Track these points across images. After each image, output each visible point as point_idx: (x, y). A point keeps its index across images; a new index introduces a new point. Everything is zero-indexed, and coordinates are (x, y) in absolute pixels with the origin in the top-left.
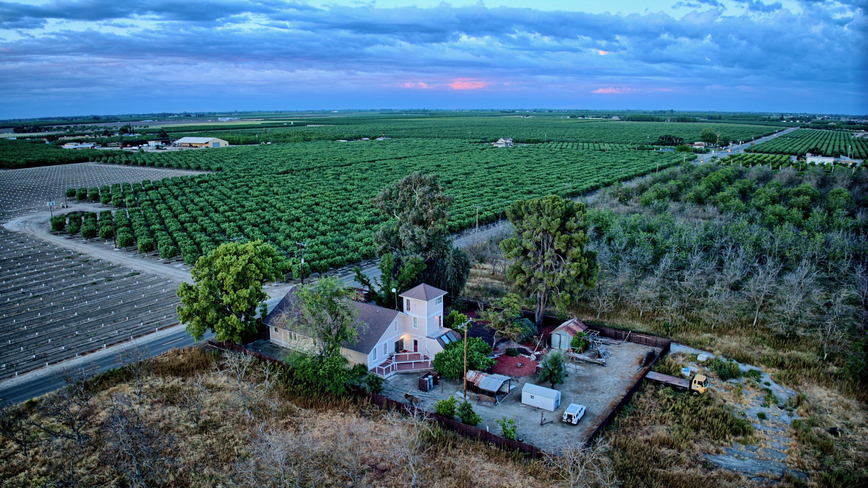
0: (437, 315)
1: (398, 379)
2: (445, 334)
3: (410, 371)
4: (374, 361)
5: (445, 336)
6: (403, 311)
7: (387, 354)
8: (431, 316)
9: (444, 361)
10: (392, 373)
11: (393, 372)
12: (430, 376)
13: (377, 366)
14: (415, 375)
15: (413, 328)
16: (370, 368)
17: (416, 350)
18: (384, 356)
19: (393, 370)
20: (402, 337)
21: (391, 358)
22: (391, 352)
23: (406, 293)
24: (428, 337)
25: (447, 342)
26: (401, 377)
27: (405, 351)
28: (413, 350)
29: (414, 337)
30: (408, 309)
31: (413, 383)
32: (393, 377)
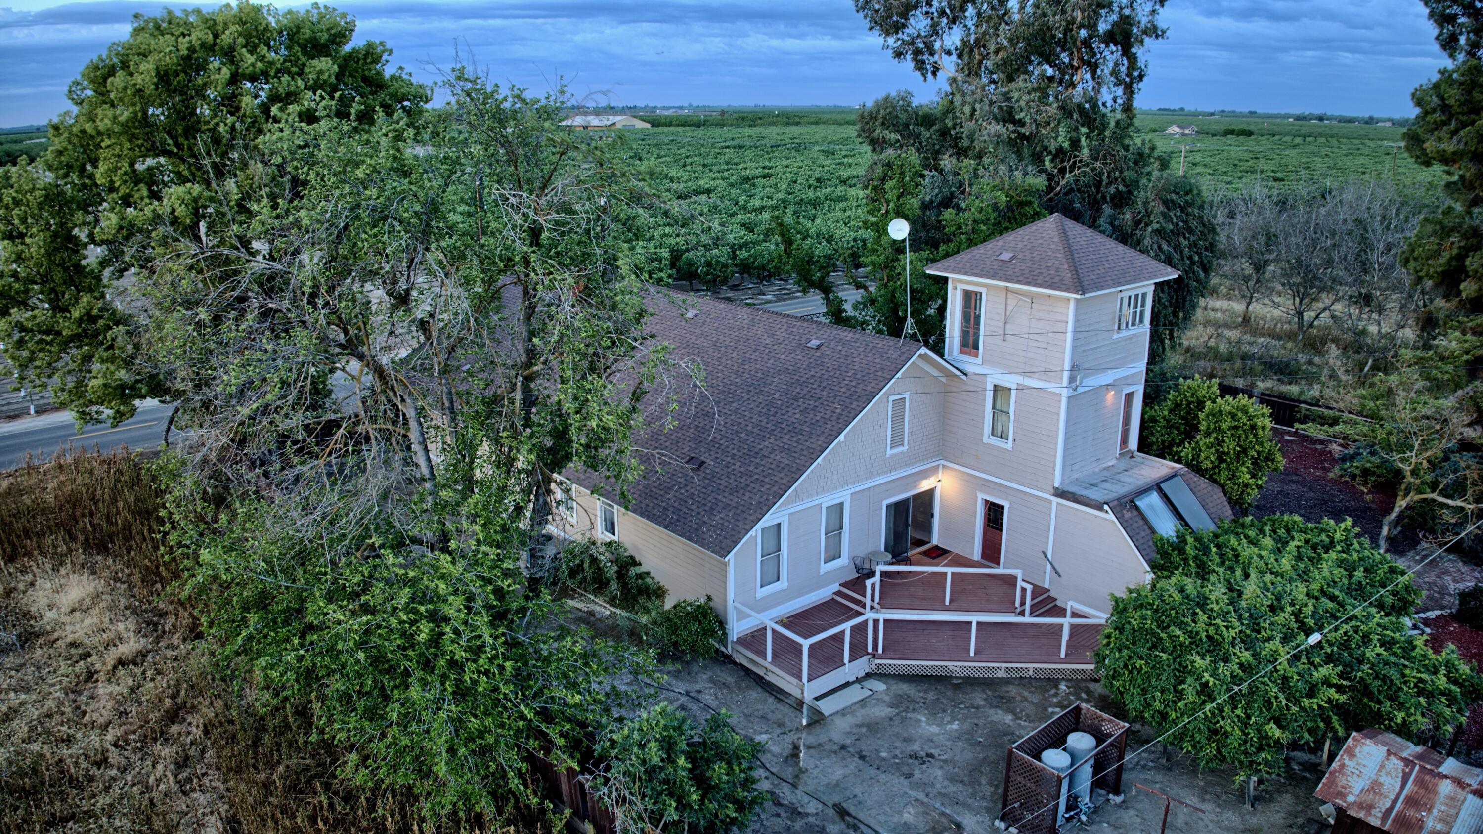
0: (1115, 385)
1: (882, 712)
2: (1158, 487)
3: (954, 667)
4: (761, 593)
5: (1154, 498)
6: (938, 348)
7: (844, 560)
8: (1090, 382)
9: (1179, 651)
10: (851, 670)
11: (861, 666)
12: (1080, 741)
13: (768, 619)
14: (978, 698)
15: (987, 438)
16: (737, 628)
17: (991, 553)
18: (825, 568)
19: (858, 651)
20: (925, 485)
21: (857, 584)
22: (862, 551)
23: (964, 257)
24: (1061, 494)
25: (1167, 527)
26: (899, 702)
27: (937, 554)
28: (976, 553)
29: (986, 485)
30: (970, 344)
31: (965, 755)
32: (855, 694)
